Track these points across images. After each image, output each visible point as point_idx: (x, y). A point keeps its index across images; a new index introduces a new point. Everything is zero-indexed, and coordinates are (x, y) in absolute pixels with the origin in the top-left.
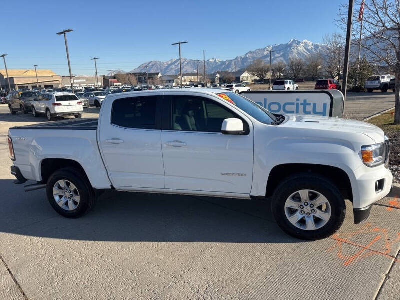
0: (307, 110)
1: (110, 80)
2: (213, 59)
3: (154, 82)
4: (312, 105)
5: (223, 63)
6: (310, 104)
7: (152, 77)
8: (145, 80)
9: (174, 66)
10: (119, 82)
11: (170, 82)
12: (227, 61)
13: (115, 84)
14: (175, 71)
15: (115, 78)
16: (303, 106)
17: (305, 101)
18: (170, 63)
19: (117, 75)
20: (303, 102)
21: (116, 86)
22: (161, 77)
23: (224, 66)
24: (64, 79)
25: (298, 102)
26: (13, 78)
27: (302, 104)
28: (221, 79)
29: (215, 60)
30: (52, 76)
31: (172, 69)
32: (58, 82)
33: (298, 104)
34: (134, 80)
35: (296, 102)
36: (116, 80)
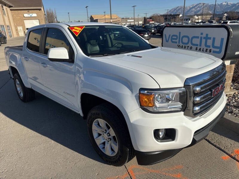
0: (208, 44)
1: (148, 20)
2: (226, 2)
3: (175, 20)
4: (212, 39)
5: (234, 5)
6: (210, 38)
7: (175, 17)
8: (170, 19)
9: (194, 9)
10: (153, 21)
11: (187, 20)
12: (238, 3)
13: (150, 22)
14: (194, 12)
15: (151, 18)
16: (205, 40)
17: (207, 35)
18: (191, 7)
19: (153, 16)
20: (205, 36)
21: (151, 23)
22: (181, 17)
23: (234, 7)
24: (123, 19)
25: (201, 36)
26: (97, 19)
27: (204, 38)
28: (227, 17)
29: (228, 4)
30: (116, 18)
31: (192, 11)
32: (119, 22)
33: (201, 38)
34: (163, 19)
35: (200, 36)
36: (151, 20)
